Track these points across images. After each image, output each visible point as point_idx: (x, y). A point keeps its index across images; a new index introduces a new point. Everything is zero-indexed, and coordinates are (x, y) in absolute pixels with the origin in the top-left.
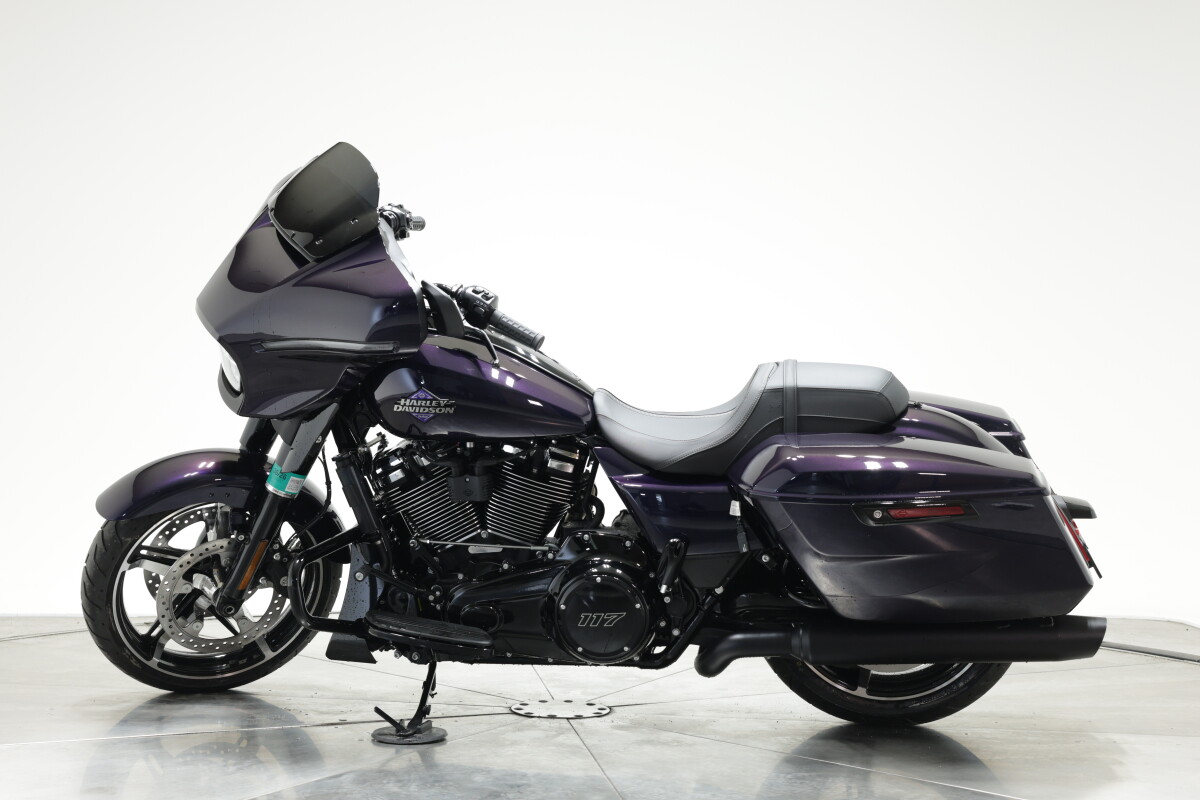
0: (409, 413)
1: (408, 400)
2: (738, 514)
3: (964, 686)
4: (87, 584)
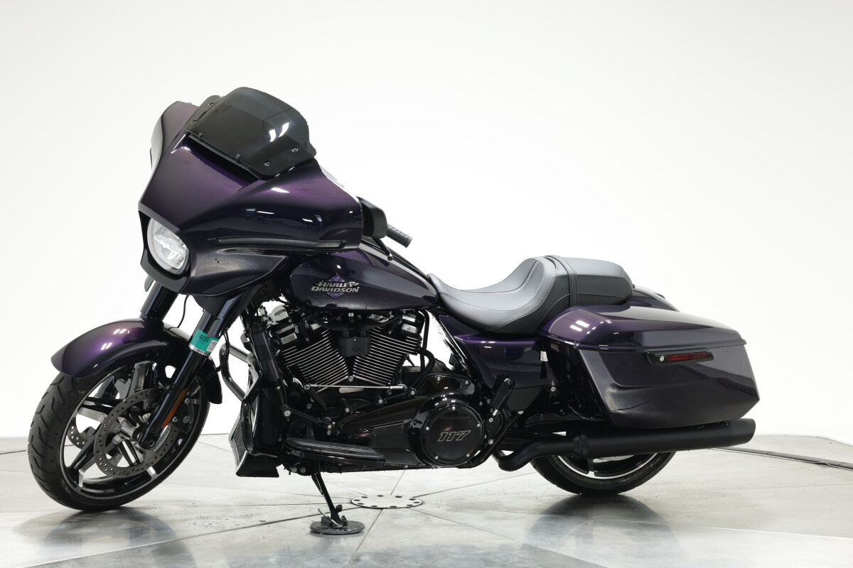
0: (325, 292)
1: (325, 283)
2: (546, 360)
3: (653, 467)
4: (44, 429)
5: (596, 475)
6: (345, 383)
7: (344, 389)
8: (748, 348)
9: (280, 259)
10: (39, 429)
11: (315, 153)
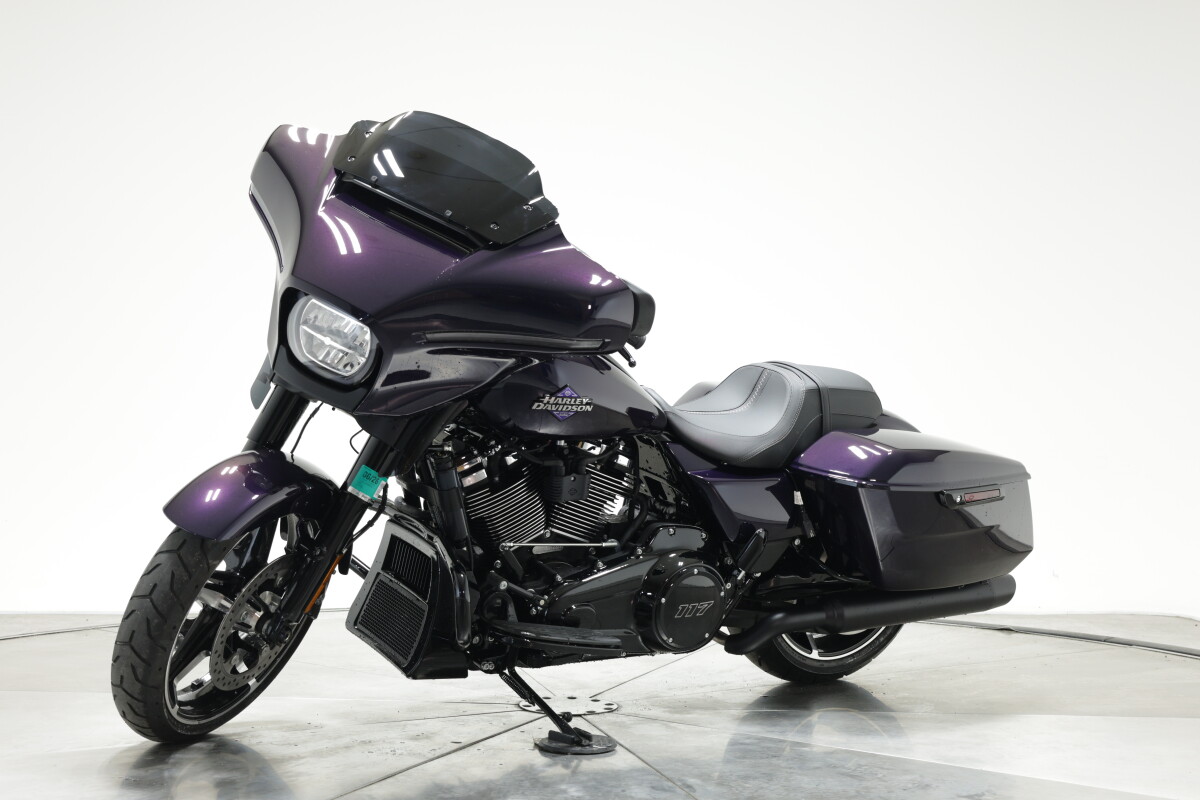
0: (551, 412)
1: (553, 398)
2: (801, 503)
4: (156, 621)
5: (820, 654)
6: (540, 540)
7: (539, 549)
8: (1032, 484)
9: (504, 363)
10: (148, 620)
11: (557, 215)
